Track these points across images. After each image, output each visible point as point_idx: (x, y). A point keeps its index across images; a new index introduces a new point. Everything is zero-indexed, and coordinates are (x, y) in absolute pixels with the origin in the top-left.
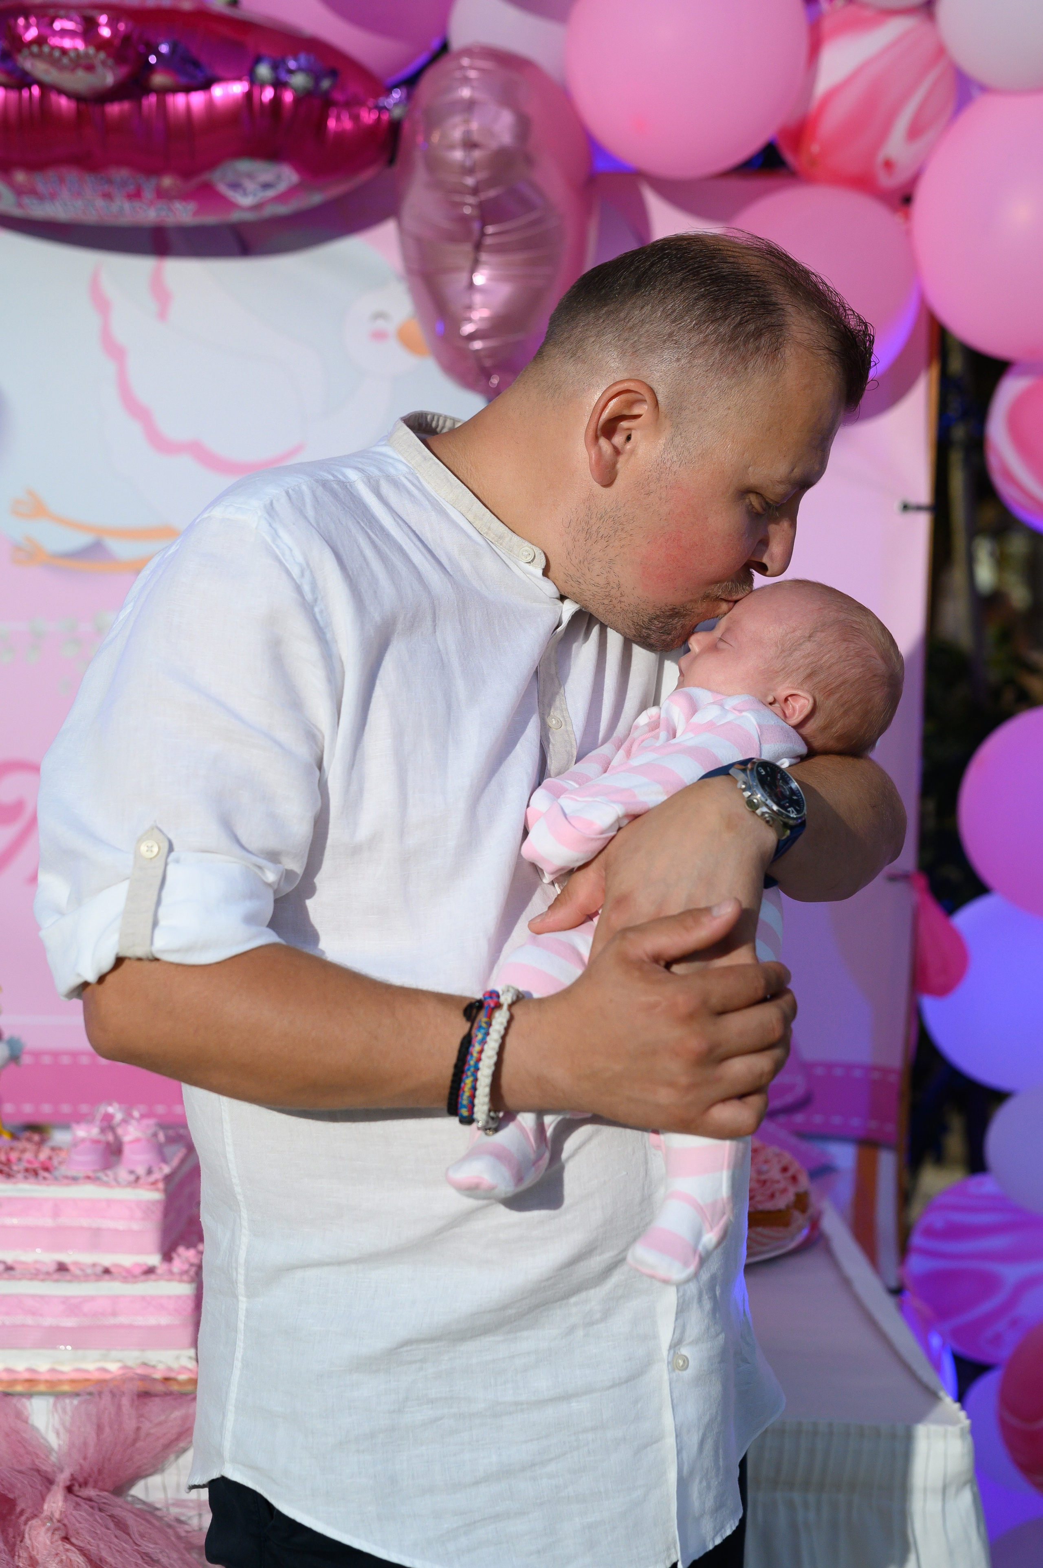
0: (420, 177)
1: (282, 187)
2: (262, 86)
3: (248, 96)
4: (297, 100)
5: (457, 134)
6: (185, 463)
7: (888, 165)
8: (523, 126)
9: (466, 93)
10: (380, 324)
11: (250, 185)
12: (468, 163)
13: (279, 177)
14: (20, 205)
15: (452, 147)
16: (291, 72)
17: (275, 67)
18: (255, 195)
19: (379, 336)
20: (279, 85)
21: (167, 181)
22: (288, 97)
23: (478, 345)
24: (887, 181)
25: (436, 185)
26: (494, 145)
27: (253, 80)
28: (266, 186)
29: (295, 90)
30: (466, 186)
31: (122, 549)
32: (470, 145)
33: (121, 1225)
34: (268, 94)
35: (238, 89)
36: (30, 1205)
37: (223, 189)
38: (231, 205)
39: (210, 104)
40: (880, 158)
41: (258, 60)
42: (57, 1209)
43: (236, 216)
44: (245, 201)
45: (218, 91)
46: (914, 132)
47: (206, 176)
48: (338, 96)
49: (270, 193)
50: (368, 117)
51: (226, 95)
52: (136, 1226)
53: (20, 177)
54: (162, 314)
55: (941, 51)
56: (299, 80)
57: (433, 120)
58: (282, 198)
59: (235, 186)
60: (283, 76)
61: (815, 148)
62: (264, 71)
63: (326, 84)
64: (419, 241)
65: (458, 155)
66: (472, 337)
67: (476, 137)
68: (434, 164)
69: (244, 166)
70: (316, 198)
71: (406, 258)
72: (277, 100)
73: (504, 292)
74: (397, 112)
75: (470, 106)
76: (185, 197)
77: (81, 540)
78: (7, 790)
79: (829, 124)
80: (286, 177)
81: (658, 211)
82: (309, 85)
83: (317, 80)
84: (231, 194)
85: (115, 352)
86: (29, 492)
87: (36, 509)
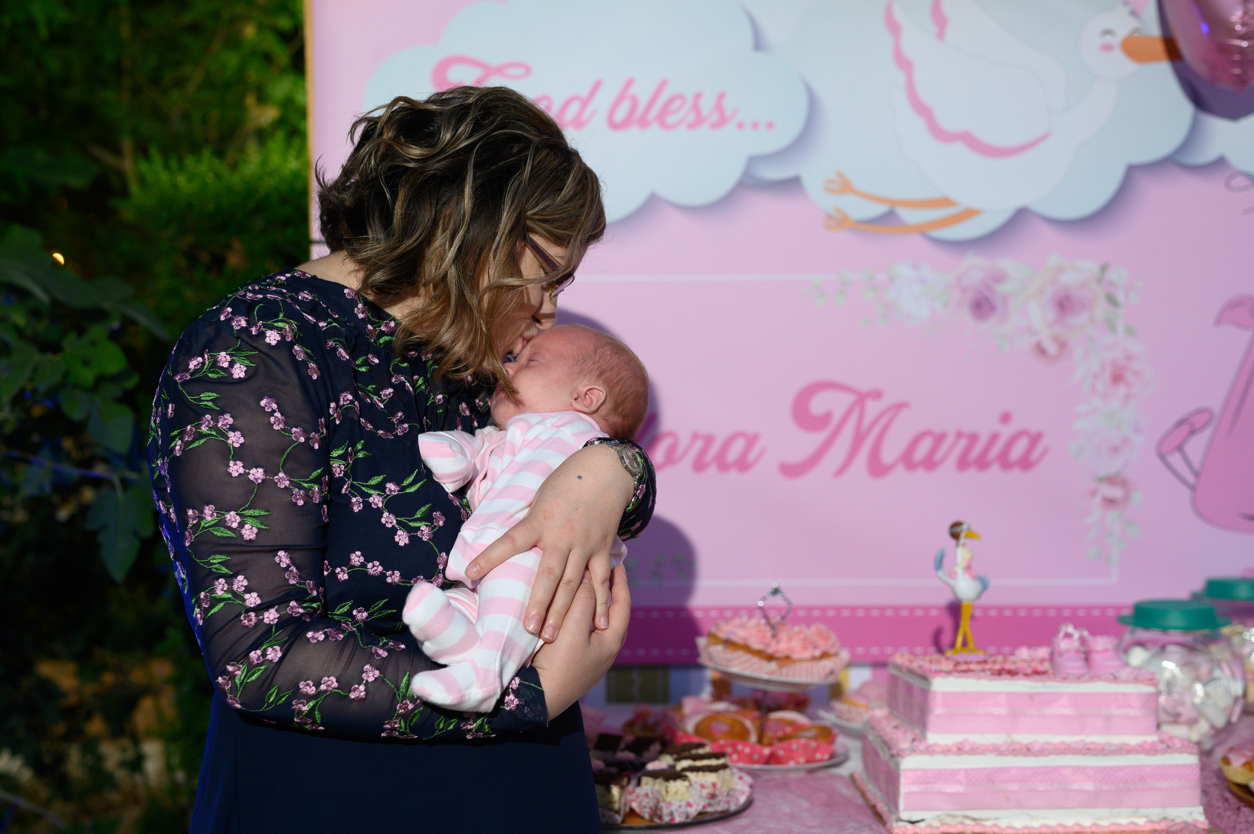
6: (959, 147)
10: (1108, 39)
19: (1107, 48)
31: (909, 216)
33: (1129, 712)
54: (941, 35)
77: (879, 209)
78: (819, 405)
85: (904, 63)
86: (840, 174)
87: (844, 186)
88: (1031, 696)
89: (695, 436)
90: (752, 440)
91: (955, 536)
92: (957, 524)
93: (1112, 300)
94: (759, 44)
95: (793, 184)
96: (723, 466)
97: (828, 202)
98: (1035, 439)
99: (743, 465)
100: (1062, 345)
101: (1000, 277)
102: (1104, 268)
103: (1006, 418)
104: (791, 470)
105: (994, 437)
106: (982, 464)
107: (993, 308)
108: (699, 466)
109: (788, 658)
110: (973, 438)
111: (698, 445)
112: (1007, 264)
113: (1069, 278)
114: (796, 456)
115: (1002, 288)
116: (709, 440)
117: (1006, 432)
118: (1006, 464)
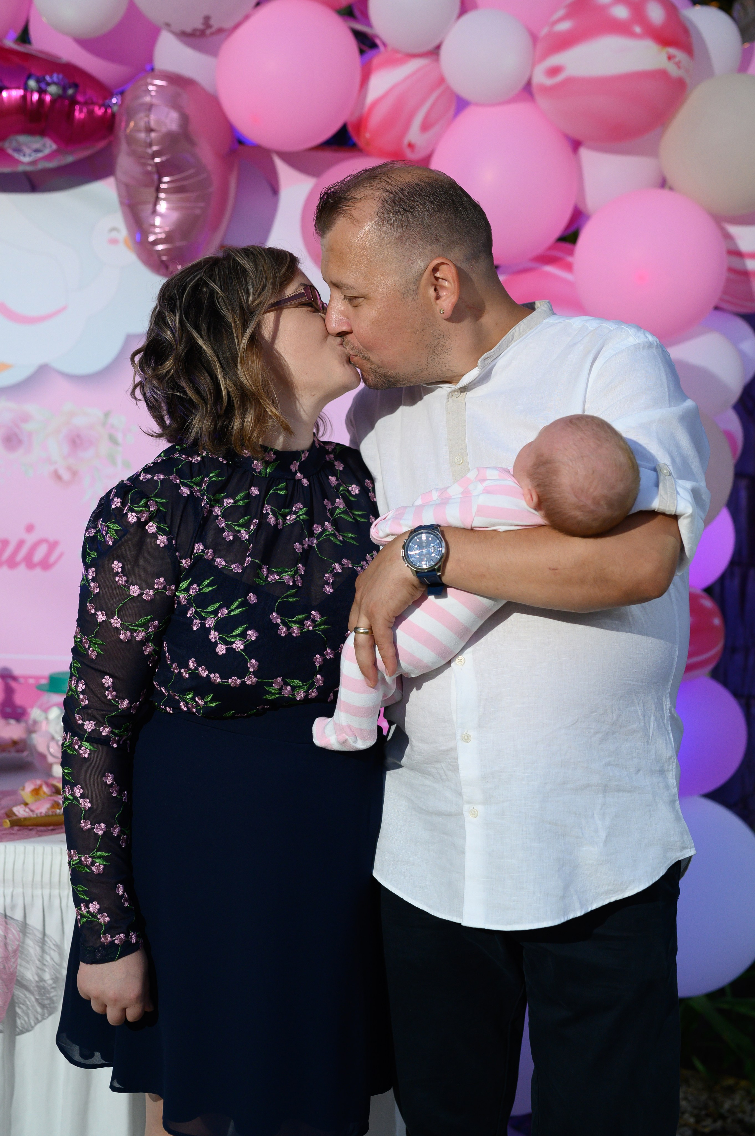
0: (124, 147)
1: (47, 151)
2: (32, 92)
3: (24, 97)
4: (53, 101)
5: (142, 124)
7: (411, 146)
8: (185, 120)
9: (147, 99)
10: (114, 234)
11: (27, 151)
12: (148, 140)
13: (44, 146)
15: (139, 131)
16: (48, 84)
17: (38, 81)
18: (30, 155)
19: (113, 242)
20: (41, 92)
22: (48, 98)
23: (160, 247)
25: (133, 153)
26: (164, 130)
27: (26, 88)
28: (37, 151)
29: (51, 95)
30: (148, 154)
32: (149, 130)
34: (36, 97)
35: (16, 93)
37: (10, 151)
38: (18, 162)
39: (2, 102)
40: (406, 142)
41: (29, 77)
43: (21, 168)
44: (26, 159)
45: (5, 95)
46: (425, 127)
47: (0, 144)
48: (80, 98)
49: (40, 155)
50: (99, 111)
51: (9, 97)
55: (442, 80)
56: (53, 89)
57: (130, 115)
58: (48, 157)
59: (18, 150)
60: (43, 85)
61: (368, 135)
62: (32, 83)
63: (70, 92)
64: (127, 186)
65: (142, 135)
66: (156, 242)
67: (153, 125)
68: (131, 140)
69: (23, 139)
70: (70, 159)
71: (120, 196)
72: (41, 100)
73: (175, 216)
74: (115, 109)
75: (150, 107)
79: (375, 120)
80: (49, 146)
81: (282, 168)
82: (60, 92)
83: (65, 89)
84: (16, 155)
93: (113, 440)
98: (53, 546)
100: (74, 474)
101: (26, 418)
102: (107, 415)
103: (30, 528)
105: (21, 543)
106: (12, 563)
107: (20, 442)
110: (5, 543)
112: (31, 408)
113: (79, 421)
115: (27, 427)
117: (30, 539)
118: (30, 565)
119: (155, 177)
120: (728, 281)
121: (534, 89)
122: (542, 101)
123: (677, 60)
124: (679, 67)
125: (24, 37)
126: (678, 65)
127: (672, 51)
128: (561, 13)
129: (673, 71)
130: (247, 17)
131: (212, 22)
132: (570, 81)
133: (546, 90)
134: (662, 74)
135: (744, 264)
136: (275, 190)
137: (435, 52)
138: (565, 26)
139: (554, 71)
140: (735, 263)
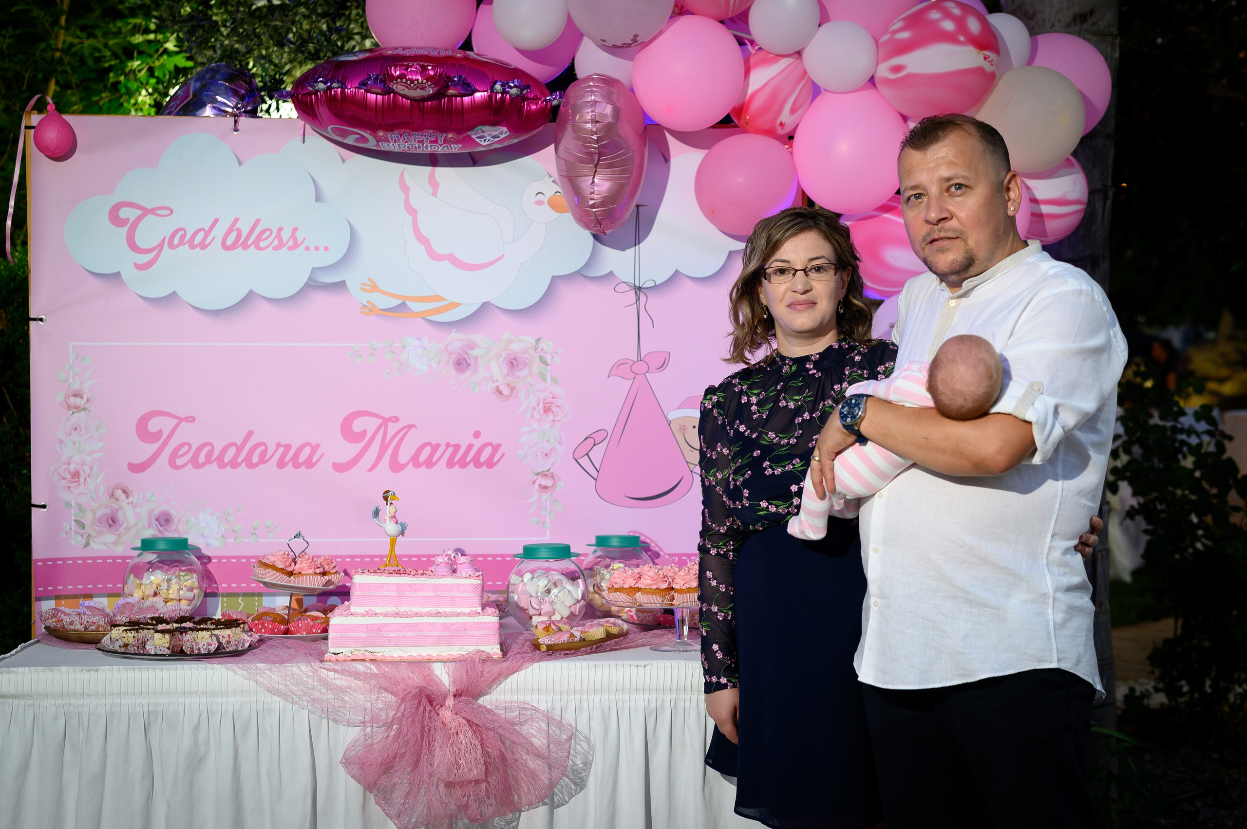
0: (569, 132)
1: (502, 137)
2: (497, 93)
3: (490, 97)
4: (511, 98)
5: (588, 116)
7: (781, 124)
8: (617, 112)
11: (487, 136)
12: (594, 129)
13: (501, 133)
14: (378, 145)
15: (586, 122)
16: (510, 87)
17: (502, 85)
18: (489, 140)
19: (539, 203)
20: (504, 93)
21: (450, 136)
22: (508, 98)
23: (596, 209)
24: (780, 131)
25: (577, 138)
26: (605, 121)
27: (492, 90)
28: (495, 136)
29: (511, 95)
30: (592, 139)
31: (415, 307)
32: (595, 121)
33: (465, 595)
34: (499, 96)
35: (485, 94)
36: (422, 587)
37: (474, 137)
38: (477, 145)
39: (473, 102)
40: (778, 121)
41: (496, 82)
42: (436, 588)
43: (478, 149)
44: (484, 143)
45: (478, 95)
46: (793, 111)
47: (469, 133)
48: (530, 96)
49: (496, 139)
50: (542, 104)
51: (480, 97)
52: (470, 595)
53: (381, 134)
54: (435, 194)
55: (805, 73)
56: (514, 91)
57: (576, 110)
58: (501, 141)
59: (481, 137)
60: (507, 89)
61: (748, 116)
62: (498, 87)
63: (525, 91)
65: (589, 126)
66: (593, 206)
67: (597, 119)
68: (577, 129)
69: (486, 128)
70: (516, 141)
72: (502, 99)
74: (555, 103)
75: (595, 103)
76: (457, 142)
77: (397, 302)
78: (358, 426)
79: (754, 107)
80: (503, 131)
81: (673, 143)
82: (519, 93)
83: (522, 91)
84: (478, 140)
85: (411, 211)
86: (369, 279)
87: (374, 288)
88: (410, 586)
89: (278, 445)
90: (315, 448)
91: (386, 499)
92: (387, 492)
93: (543, 361)
94: (318, 198)
95: (341, 285)
96: (297, 465)
97: (363, 298)
98: (496, 448)
99: (309, 464)
100: (512, 389)
101: (473, 346)
102: (537, 341)
103: (477, 435)
104: (340, 468)
105: (470, 446)
106: (463, 464)
107: (468, 365)
108: (281, 464)
109: (300, 573)
110: (457, 447)
111: (281, 450)
112: (477, 337)
113: (515, 347)
114: (343, 459)
115: (473, 353)
116: (288, 447)
117: (478, 443)
118: (478, 464)
119: (596, 157)
120: (1031, 222)
121: (876, 80)
122: (882, 88)
123: (990, 60)
124: (992, 65)
125: (467, 45)
126: (991, 62)
127: (987, 53)
128: (900, 24)
129: (988, 68)
130: (660, 33)
131: (638, 39)
132: (910, 76)
133: (887, 81)
134: (980, 70)
135: (1040, 209)
136: (667, 160)
137: (799, 54)
138: (905, 35)
139: (897, 69)
140: (1034, 208)
